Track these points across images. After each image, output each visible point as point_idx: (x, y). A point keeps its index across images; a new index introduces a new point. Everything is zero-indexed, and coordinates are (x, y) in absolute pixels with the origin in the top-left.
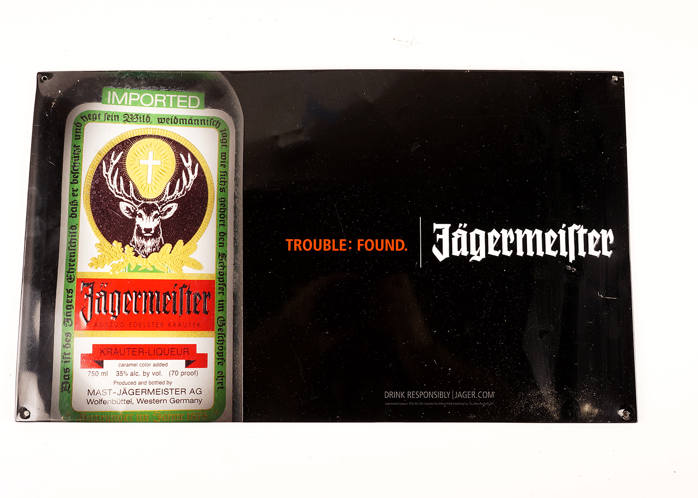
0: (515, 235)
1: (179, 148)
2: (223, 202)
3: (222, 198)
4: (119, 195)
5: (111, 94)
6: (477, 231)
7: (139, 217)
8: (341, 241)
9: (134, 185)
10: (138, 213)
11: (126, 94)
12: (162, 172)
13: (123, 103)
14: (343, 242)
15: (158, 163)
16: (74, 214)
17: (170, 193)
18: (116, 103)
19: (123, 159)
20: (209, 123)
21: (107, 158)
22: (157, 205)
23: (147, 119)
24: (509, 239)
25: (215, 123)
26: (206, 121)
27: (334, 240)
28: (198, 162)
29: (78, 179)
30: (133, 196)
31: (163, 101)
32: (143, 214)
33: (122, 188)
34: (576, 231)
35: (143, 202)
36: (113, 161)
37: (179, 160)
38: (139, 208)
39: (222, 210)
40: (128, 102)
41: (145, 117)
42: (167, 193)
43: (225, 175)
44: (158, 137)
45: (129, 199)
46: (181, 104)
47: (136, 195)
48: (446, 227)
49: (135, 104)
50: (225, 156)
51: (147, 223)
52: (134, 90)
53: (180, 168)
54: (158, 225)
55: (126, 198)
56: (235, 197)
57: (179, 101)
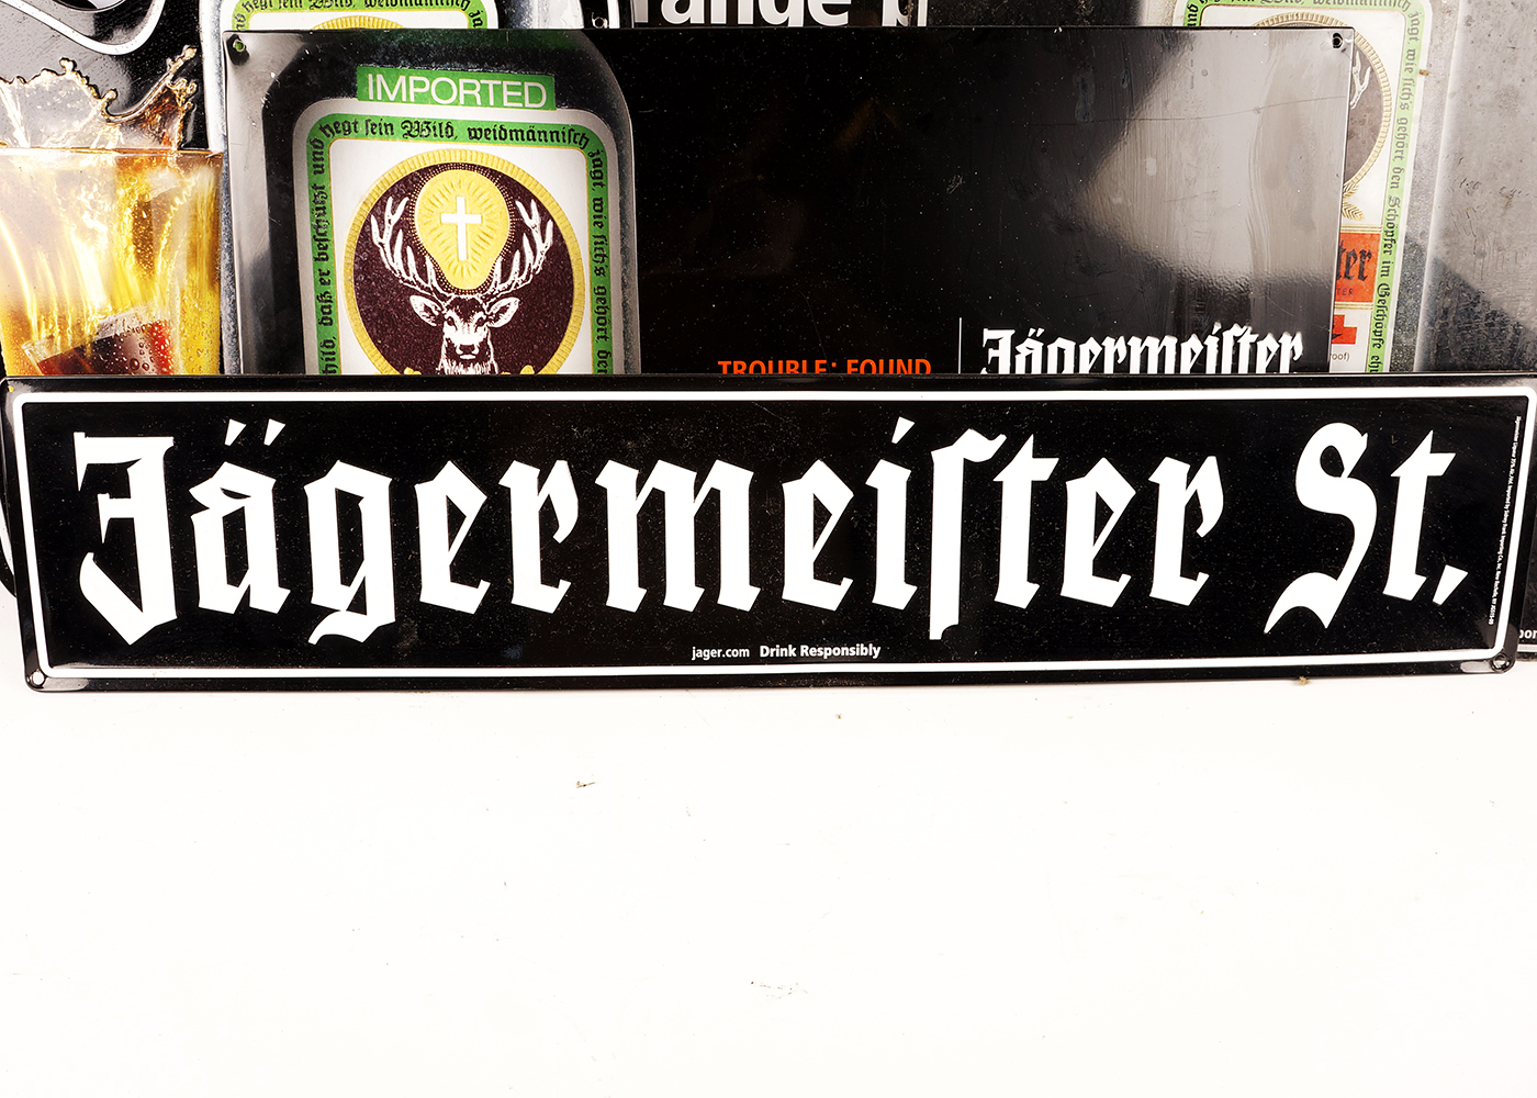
0: (1129, 348)
1: (514, 191)
2: (601, 295)
3: (599, 287)
4: (408, 281)
5: (374, 79)
6: (1061, 342)
7: (449, 324)
8: (818, 362)
9: (436, 266)
10: (446, 317)
11: (402, 79)
12: (485, 237)
13: (398, 99)
14: (822, 366)
15: (476, 219)
16: (326, 318)
17: (504, 278)
18: (385, 98)
19: (408, 212)
20: (566, 138)
21: (378, 211)
22: (481, 302)
23: (446, 130)
24: (1116, 354)
25: (578, 139)
26: (561, 135)
27: (804, 362)
28: (551, 217)
29: (327, 252)
30: (436, 285)
31: (475, 92)
32: (456, 318)
33: (413, 269)
34: (1236, 339)
35: (454, 296)
36: (391, 217)
37: (515, 213)
38: (448, 308)
39: (601, 310)
40: (408, 96)
41: (444, 126)
42: (497, 277)
43: (602, 243)
44: (472, 167)
45: (428, 289)
46: (511, 99)
47: (439, 283)
48: (1005, 336)
49: (422, 99)
50: (601, 205)
51: (464, 334)
52: (417, 70)
53: (519, 229)
54: (485, 340)
55: (422, 288)
56: (624, 286)
57: (506, 93)
